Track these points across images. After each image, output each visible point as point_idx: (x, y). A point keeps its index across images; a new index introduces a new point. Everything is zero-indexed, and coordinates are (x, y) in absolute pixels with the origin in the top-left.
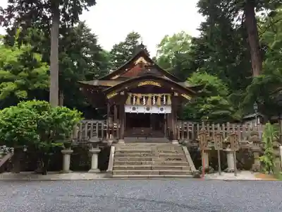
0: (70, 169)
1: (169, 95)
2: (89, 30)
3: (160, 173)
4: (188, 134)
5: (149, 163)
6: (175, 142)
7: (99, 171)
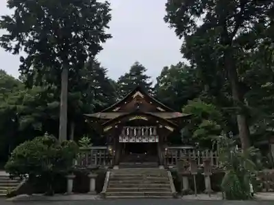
0: (73, 191)
1: (155, 127)
2: (99, 64)
3: (145, 194)
4: (172, 160)
5: (137, 186)
6: (162, 167)
7: (95, 193)
